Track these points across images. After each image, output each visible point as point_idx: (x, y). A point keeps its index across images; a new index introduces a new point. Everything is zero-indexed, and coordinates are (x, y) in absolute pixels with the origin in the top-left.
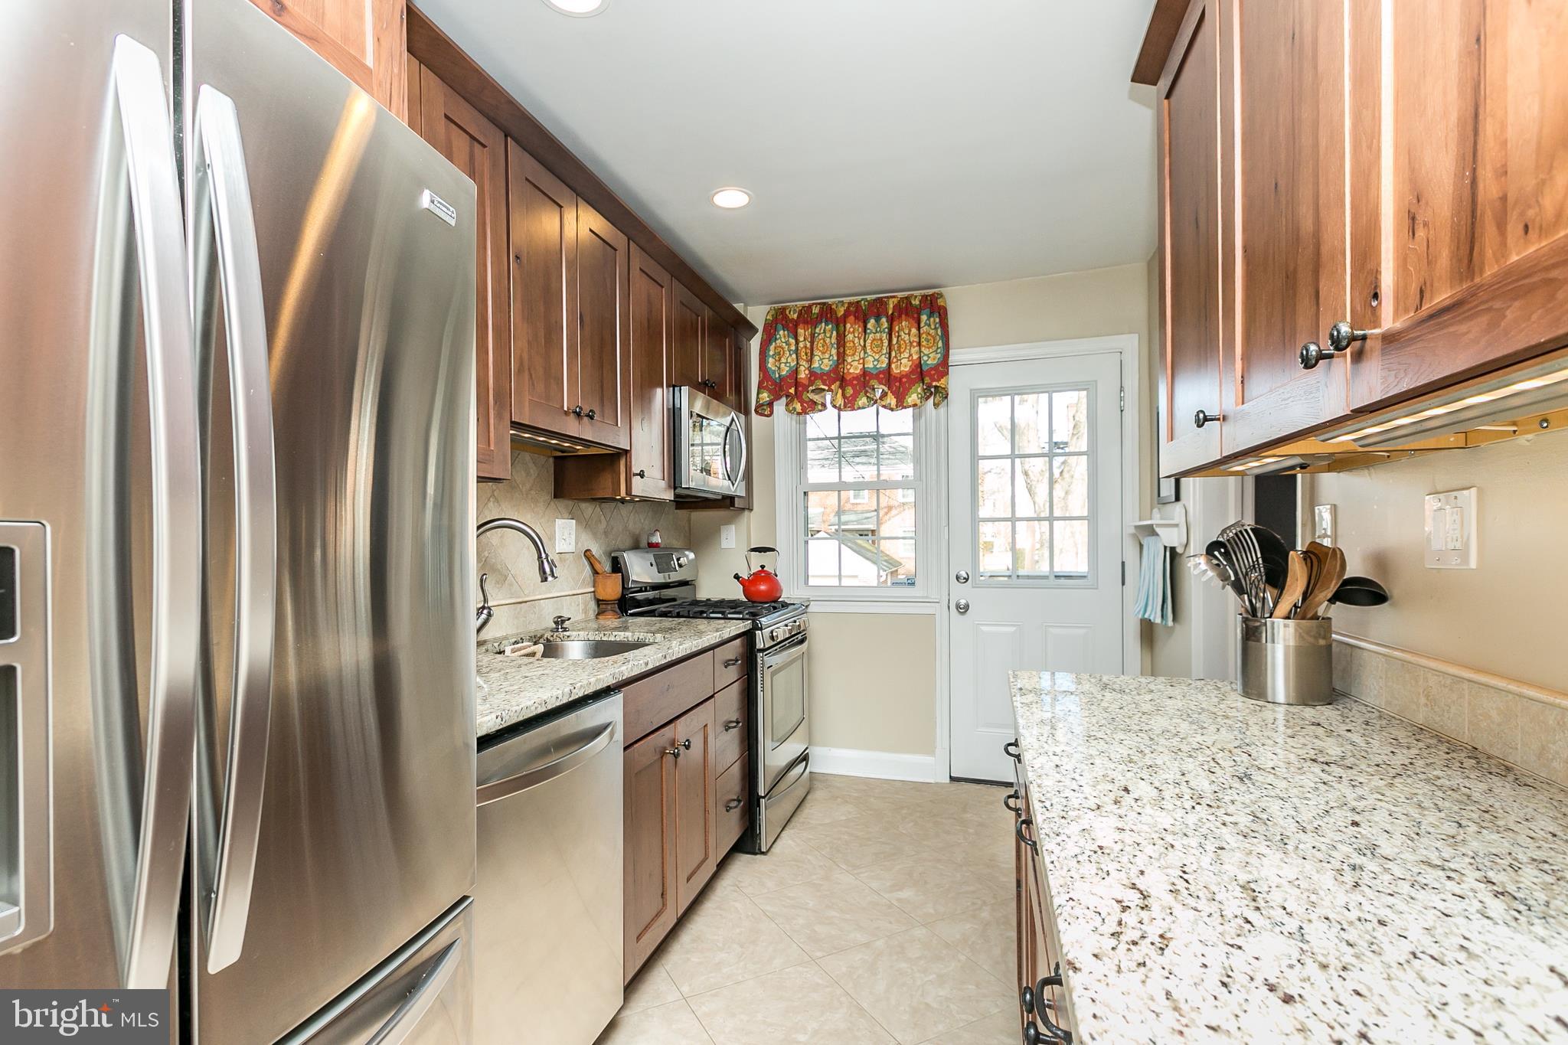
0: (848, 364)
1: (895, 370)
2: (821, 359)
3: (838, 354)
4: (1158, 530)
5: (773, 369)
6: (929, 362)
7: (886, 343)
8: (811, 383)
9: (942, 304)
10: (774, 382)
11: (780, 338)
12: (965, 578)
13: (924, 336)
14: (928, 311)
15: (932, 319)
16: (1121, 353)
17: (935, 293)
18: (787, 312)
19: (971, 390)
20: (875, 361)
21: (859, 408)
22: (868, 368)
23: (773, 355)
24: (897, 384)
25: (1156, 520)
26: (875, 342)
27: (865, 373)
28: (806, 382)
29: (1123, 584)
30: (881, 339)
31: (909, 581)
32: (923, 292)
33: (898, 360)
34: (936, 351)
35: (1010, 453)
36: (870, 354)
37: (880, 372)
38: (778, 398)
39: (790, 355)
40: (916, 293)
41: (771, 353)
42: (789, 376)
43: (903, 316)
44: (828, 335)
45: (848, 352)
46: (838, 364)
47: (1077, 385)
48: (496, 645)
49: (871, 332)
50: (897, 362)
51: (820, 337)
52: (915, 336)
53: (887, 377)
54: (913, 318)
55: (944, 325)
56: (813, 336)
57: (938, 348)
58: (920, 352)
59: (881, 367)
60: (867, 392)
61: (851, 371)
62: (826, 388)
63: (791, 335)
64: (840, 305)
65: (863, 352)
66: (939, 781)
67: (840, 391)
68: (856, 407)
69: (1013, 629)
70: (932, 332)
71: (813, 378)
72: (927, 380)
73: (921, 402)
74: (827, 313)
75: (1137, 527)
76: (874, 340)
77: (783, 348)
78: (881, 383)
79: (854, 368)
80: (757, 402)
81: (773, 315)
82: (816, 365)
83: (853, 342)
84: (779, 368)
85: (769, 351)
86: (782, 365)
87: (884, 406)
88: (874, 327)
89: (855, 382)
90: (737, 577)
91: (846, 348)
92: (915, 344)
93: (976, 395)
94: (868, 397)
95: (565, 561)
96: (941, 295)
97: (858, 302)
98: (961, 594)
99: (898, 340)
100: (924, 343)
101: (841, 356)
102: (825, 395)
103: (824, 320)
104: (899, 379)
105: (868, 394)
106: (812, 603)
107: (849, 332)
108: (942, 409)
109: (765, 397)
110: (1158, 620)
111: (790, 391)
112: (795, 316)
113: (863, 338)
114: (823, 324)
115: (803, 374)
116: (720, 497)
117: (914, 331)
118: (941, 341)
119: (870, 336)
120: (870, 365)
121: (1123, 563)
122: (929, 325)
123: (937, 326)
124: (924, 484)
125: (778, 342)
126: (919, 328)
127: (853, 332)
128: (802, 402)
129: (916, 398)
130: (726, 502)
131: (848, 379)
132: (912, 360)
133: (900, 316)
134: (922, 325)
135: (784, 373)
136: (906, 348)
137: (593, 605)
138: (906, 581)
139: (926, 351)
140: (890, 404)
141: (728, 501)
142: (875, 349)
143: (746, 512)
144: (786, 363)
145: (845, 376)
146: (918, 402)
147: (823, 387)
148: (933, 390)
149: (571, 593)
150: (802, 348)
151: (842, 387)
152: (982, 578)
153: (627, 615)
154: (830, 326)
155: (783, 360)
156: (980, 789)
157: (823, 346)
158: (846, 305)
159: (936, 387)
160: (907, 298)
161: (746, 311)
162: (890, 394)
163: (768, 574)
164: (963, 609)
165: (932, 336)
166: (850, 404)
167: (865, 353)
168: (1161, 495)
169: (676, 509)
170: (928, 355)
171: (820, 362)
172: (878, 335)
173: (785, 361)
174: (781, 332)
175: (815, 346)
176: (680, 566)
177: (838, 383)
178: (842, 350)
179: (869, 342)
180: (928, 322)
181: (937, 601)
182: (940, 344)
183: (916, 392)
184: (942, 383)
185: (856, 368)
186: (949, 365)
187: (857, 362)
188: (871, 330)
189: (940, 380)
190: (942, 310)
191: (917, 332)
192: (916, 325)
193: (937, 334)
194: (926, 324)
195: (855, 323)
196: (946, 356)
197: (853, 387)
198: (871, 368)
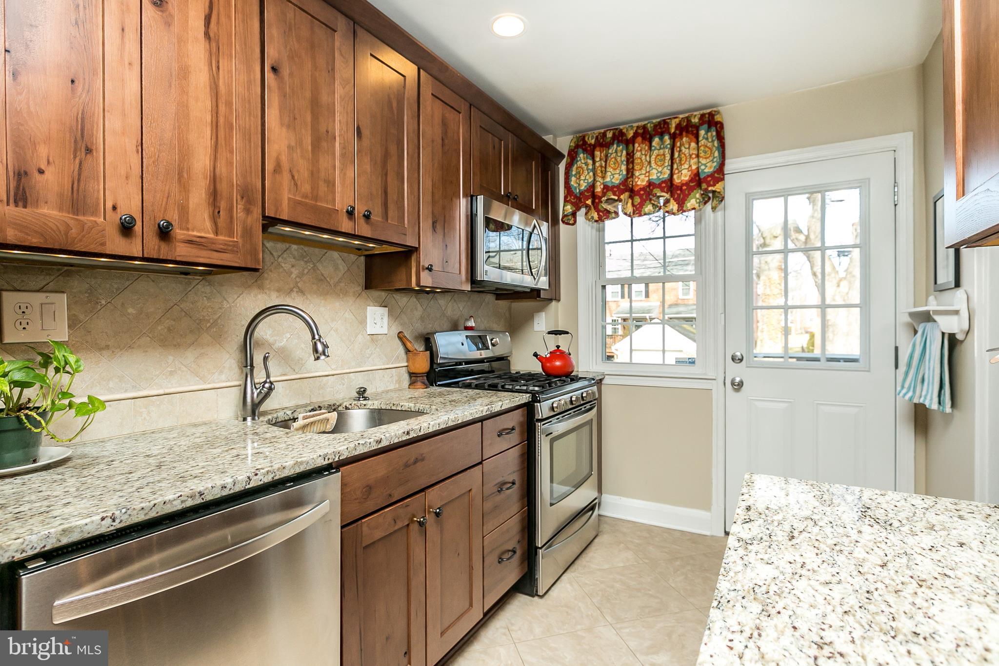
0: (636, 177)
1: (677, 180)
2: (613, 175)
3: (628, 170)
4: (936, 317)
5: (575, 185)
6: (706, 170)
7: (668, 157)
8: (604, 194)
9: (719, 120)
10: (576, 197)
11: (580, 160)
12: (739, 359)
13: (702, 148)
14: (706, 126)
15: (709, 134)
16: (895, 151)
17: (712, 111)
18: (586, 139)
19: (746, 194)
20: (658, 172)
21: (645, 214)
22: (652, 179)
23: (575, 174)
24: (678, 192)
25: (932, 305)
26: (659, 157)
27: (651, 184)
28: (600, 195)
29: (896, 366)
30: (664, 155)
31: (690, 360)
32: (701, 112)
33: (679, 171)
34: (712, 160)
35: (783, 248)
36: (654, 167)
37: (663, 182)
38: (578, 209)
39: (588, 173)
40: (695, 113)
41: (574, 173)
42: (587, 190)
43: (684, 134)
44: (619, 155)
45: (636, 167)
46: (628, 178)
47: (850, 184)
48: (289, 413)
49: (656, 149)
50: (678, 173)
51: (612, 156)
52: (694, 149)
53: (669, 186)
54: (693, 134)
55: (720, 138)
56: (606, 156)
57: (714, 158)
58: (699, 162)
59: (663, 178)
60: (651, 200)
61: (639, 183)
62: (616, 198)
63: (589, 156)
64: (629, 129)
65: (648, 167)
66: (715, 534)
67: (630, 201)
68: (642, 213)
69: (785, 405)
70: (709, 145)
71: (605, 191)
72: (704, 186)
73: (699, 206)
74: (619, 137)
75: (912, 315)
76: (658, 155)
77: (582, 168)
78: (663, 191)
79: (641, 181)
80: (563, 213)
81: (575, 142)
82: (608, 179)
83: (640, 159)
84: (579, 184)
85: (572, 171)
86: (581, 183)
87: (667, 212)
88: (658, 144)
89: (642, 192)
90: (536, 355)
91: (635, 165)
92: (694, 156)
93: (750, 199)
94: (653, 205)
95: (377, 341)
96: (718, 112)
97: (644, 125)
98: (736, 372)
99: (679, 155)
100: (702, 154)
101: (630, 172)
102: (618, 205)
103: (616, 142)
104: (680, 188)
105: (653, 202)
106: (606, 377)
107: (637, 151)
108: (719, 214)
109: (569, 208)
110: (935, 406)
111: (587, 202)
112: (593, 142)
113: (649, 154)
114: (615, 146)
115: (598, 189)
116: (529, 290)
117: (693, 145)
118: (717, 151)
119: (655, 152)
120: (654, 177)
121: (896, 349)
122: (707, 139)
123: (714, 138)
124: (704, 277)
125: (579, 163)
126: (697, 142)
127: (641, 150)
128: (598, 211)
129: (695, 202)
130: (534, 294)
131: (636, 190)
132: (691, 170)
133: (681, 134)
134: (700, 139)
135: (582, 188)
136: (686, 160)
137: (406, 377)
138: (687, 360)
139: (703, 161)
140: (672, 209)
141: (535, 293)
142: (659, 163)
143: (554, 303)
144: (584, 180)
145: (634, 188)
146: (697, 206)
147: (613, 197)
148: (711, 195)
149: (383, 367)
150: (598, 167)
151: (631, 197)
152: (755, 359)
153: (436, 386)
154: (621, 147)
155: (582, 178)
157: (614, 164)
158: (635, 129)
159: (714, 192)
160: (688, 118)
161: (555, 142)
162: (672, 201)
163: (562, 352)
164: (738, 386)
165: (709, 148)
166: (638, 211)
167: (650, 167)
168: (939, 282)
169: (496, 300)
170: (705, 165)
171: (612, 177)
172: (662, 151)
173: (584, 178)
174: (581, 155)
175: (608, 164)
176: (493, 345)
177: (627, 194)
178: (631, 166)
179: (653, 157)
180: (706, 136)
181: (714, 378)
182: (716, 154)
183: (695, 197)
184: (718, 187)
185: (643, 181)
186: (725, 173)
187: (644, 176)
188: (656, 147)
189: (715, 185)
190: (719, 125)
191: (696, 146)
192: (695, 140)
193: (714, 146)
194: (704, 138)
195: (642, 143)
196: (722, 165)
197: (641, 196)
198: (655, 179)
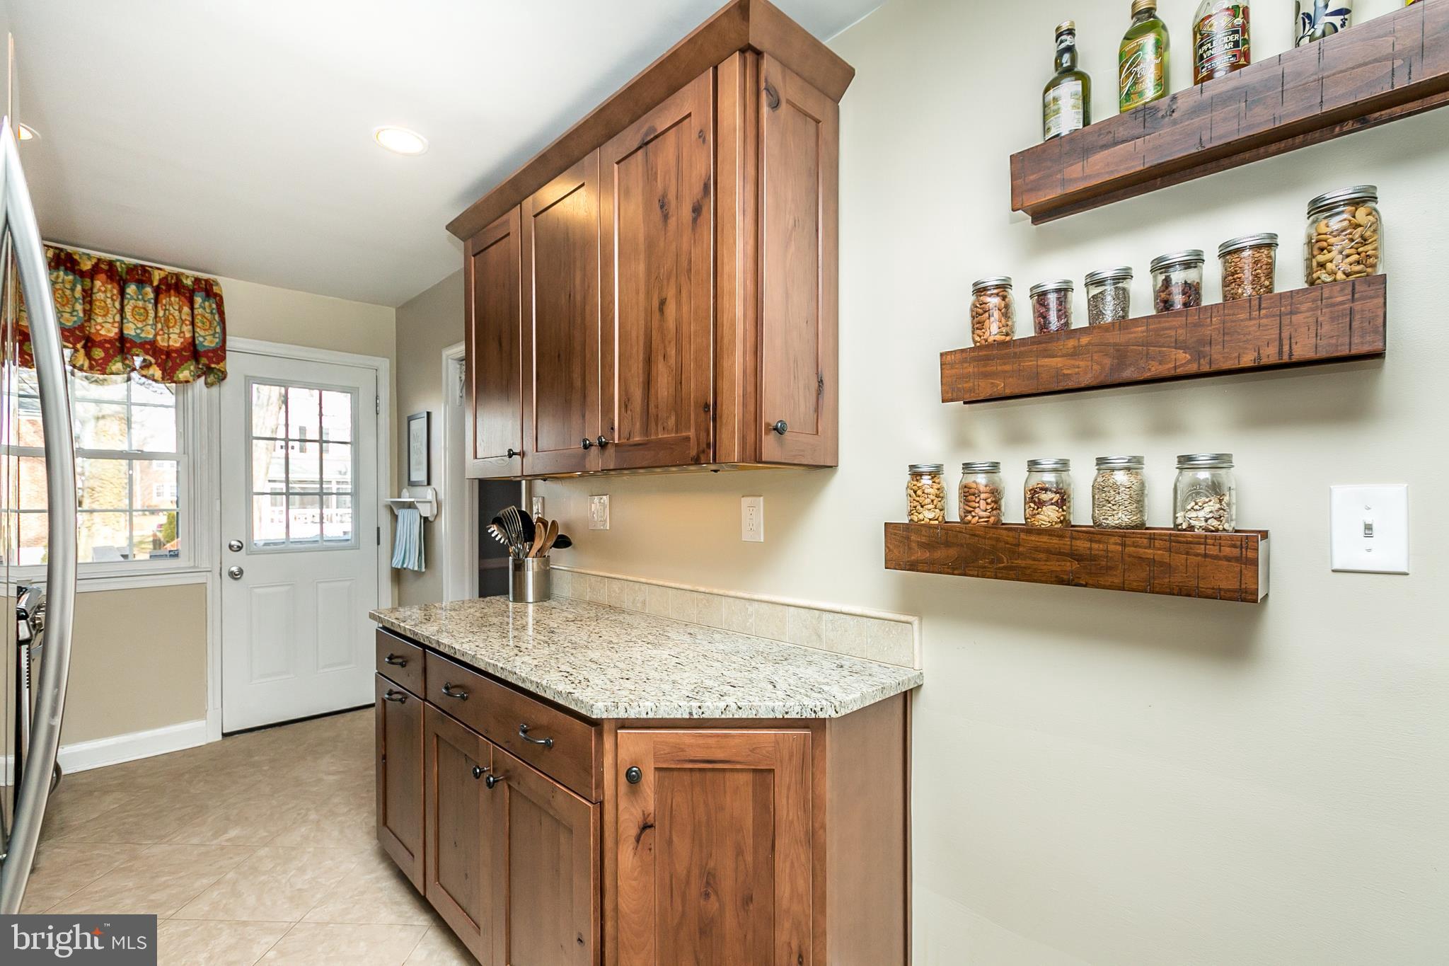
0: (97, 324)
1: (162, 343)
3: (85, 311)
4: (418, 505)
6: (205, 343)
7: (152, 314)
9: (218, 292)
12: (238, 547)
13: (199, 317)
14: (202, 293)
15: (207, 304)
16: (376, 370)
19: (246, 377)
20: (136, 329)
21: (110, 373)
22: (127, 334)
24: (163, 357)
26: (136, 309)
27: (122, 338)
29: (378, 543)
30: (144, 308)
32: (196, 274)
33: (164, 333)
34: (212, 334)
35: (284, 436)
36: (129, 320)
37: (143, 341)
40: (188, 272)
43: (172, 292)
45: (97, 311)
46: (85, 322)
47: (343, 388)
49: (132, 298)
50: (166, 336)
51: (60, 288)
52: (188, 314)
53: (151, 348)
54: (185, 297)
55: (220, 311)
57: (215, 333)
58: (194, 331)
59: (144, 337)
60: (125, 359)
61: (103, 332)
64: (85, 257)
65: (119, 315)
66: (210, 741)
67: (85, 351)
68: (107, 371)
69: (289, 587)
70: (208, 316)
72: (202, 360)
73: (193, 379)
74: (66, 262)
75: (391, 503)
76: (136, 307)
78: (143, 353)
79: (106, 330)
83: (105, 302)
87: (145, 376)
88: (135, 293)
89: (107, 346)
91: (95, 307)
92: (187, 322)
93: (250, 381)
94: (124, 363)
96: (216, 283)
97: (111, 261)
98: (233, 562)
99: (165, 314)
100: (198, 324)
101: (89, 314)
103: (64, 270)
104: (168, 353)
107: (99, 290)
108: (215, 390)
110: (416, 568)
113: (118, 301)
114: (63, 275)
117: (186, 309)
118: (218, 327)
119: (130, 301)
120: (129, 332)
121: (378, 529)
122: (204, 309)
123: (213, 311)
124: (191, 458)
126: (192, 309)
127: (105, 292)
129: (189, 375)
131: (97, 340)
132: (184, 337)
133: (168, 291)
134: (196, 305)
136: (175, 323)
138: (168, 553)
139: (202, 333)
140: (154, 375)
142: (137, 317)
145: (93, 337)
146: (191, 379)
148: (206, 369)
151: (87, 346)
152: (256, 546)
154: (73, 279)
156: (254, 736)
157: (64, 298)
158: (94, 261)
159: (212, 368)
160: (177, 276)
162: (154, 365)
164: (237, 574)
165: (207, 320)
166: (98, 366)
167: (123, 317)
168: (412, 479)
170: (203, 337)
172: (140, 303)
177: (83, 342)
178: (89, 307)
179: (127, 307)
180: (203, 305)
181: (209, 569)
182: (218, 330)
183: (188, 369)
184: (221, 366)
185: (109, 331)
186: (227, 349)
187: (110, 325)
188: (132, 296)
189: (219, 364)
190: (218, 298)
191: (190, 311)
192: (188, 304)
193: (215, 319)
194: (201, 306)
195: (107, 283)
196: (224, 341)
197: (106, 351)
198: (134, 336)
